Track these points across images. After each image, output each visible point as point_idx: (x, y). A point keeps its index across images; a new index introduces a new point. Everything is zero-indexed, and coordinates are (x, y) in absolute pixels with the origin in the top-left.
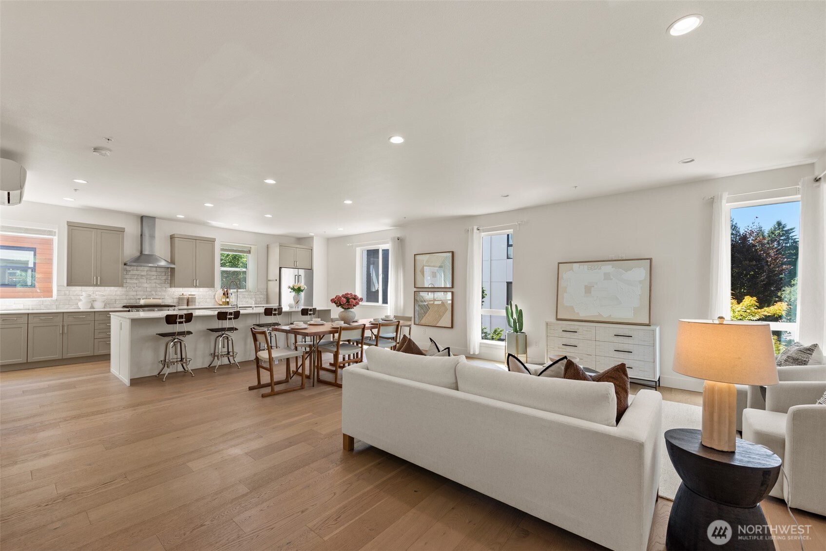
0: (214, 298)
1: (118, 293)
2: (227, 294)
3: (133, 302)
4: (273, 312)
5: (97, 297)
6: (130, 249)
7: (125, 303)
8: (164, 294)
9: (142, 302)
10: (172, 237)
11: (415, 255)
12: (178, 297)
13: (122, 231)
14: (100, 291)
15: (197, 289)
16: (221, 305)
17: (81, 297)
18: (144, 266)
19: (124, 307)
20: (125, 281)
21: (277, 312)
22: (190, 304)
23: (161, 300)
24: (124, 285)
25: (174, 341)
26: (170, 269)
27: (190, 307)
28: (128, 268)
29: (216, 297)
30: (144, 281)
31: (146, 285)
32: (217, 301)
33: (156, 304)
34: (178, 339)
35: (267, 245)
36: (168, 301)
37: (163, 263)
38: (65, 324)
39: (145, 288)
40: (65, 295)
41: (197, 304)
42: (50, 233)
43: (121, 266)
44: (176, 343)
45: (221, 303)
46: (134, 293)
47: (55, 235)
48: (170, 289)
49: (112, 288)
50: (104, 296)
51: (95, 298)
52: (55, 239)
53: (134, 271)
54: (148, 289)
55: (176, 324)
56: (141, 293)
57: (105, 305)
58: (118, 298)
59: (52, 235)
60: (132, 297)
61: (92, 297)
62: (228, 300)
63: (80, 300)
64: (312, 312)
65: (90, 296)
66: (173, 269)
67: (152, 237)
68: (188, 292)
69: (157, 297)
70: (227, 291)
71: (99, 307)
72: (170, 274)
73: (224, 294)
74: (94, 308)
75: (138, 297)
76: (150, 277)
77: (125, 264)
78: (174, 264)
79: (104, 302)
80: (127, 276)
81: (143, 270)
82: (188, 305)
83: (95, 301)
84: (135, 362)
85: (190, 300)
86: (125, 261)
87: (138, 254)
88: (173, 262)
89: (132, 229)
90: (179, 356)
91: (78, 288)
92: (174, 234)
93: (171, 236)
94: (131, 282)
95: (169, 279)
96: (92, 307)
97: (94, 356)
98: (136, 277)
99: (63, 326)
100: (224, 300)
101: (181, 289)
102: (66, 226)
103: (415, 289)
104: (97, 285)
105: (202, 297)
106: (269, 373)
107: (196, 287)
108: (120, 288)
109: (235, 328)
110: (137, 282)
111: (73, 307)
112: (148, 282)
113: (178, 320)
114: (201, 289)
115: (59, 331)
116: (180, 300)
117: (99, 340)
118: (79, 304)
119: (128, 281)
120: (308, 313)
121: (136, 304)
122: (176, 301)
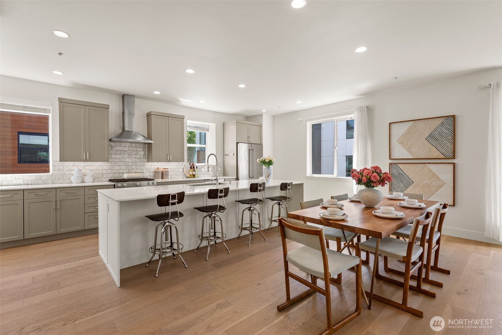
0: (183, 171)
1: (105, 167)
2: (194, 168)
3: (117, 176)
4: (259, 188)
5: (87, 171)
6: (114, 127)
7: (111, 177)
8: (143, 168)
9: (126, 176)
10: (149, 115)
11: (390, 123)
12: (154, 171)
13: (107, 107)
14: (89, 166)
15: (169, 163)
16: (189, 177)
17: (73, 172)
18: (126, 142)
19: (110, 180)
20: (110, 156)
21: (262, 188)
22: (164, 177)
23: (141, 174)
24: (110, 161)
25: (165, 225)
26: (147, 144)
27: (165, 180)
28: (113, 144)
29: (184, 170)
30: (127, 156)
31: (128, 160)
32: (185, 173)
33: (137, 178)
34: (169, 222)
35: (223, 123)
36: (147, 175)
37: (140, 139)
38: (58, 199)
39: (127, 163)
40: (60, 170)
41: (170, 177)
42: (45, 110)
43: (107, 141)
44: (167, 228)
45: (189, 176)
46: (118, 168)
47: (49, 113)
48: (147, 163)
49: (100, 163)
50: (93, 170)
51: (85, 173)
52: (50, 115)
53: (118, 147)
54: (130, 164)
55: (169, 205)
56: (124, 167)
57: (94, 179)
58: (105, 172)
59: (47, 113)
60: (117, 171)
61: (82, 172)
62: (194, 173)
63: (72, 175)
64: (290, 187)
65: (80, 170)
66: (150, 144)
67: (131, 114)
68: (161, 166)
69: (137, 171)
70: (193, 164)
71: (89, 182)
72: (147, 149)
73: (191, 168)
74: (84, 182)
75: (122, 171)
76: (131, 152)
77: (110, 140)
78: (151, 140)
79: (93, 176)
80: (112, 152)
81: (125, 147)
82: (162, 178)
83: (86, 175)
84: (124, 251)
85: (164, 174)
86: (110, 138)
87: (121, 131)
88: (149, 137)
89: (115, 107)
90: (169, 241)
91: (71, 163)
92: (151, 112)
93: (147, 114)
94: (116, 157)
95: (147, 154)
96: (83, 182)
97: (85, 230)
98: (119, 153)
99: (56, 201)
100: (191, 173)
101: (156, 163)
102: (58, 103)
103: (391, 161)
104: (86, 160)
105: (173, 171)
106: (324, 297)
107: (169, 161)
108: (106, 162)
109: (221, 207)
110: (120, 157)
111: (66, 182)
112: (129, 157)
113: (171, 201)
114: (172, 163)
115: (53, 206)
116: (156, 173)
117: (89, 214)
118: (71, 178)
119: (113, 156)
120: (287, 188)
121: (120, 178)
122: (152, 174)
